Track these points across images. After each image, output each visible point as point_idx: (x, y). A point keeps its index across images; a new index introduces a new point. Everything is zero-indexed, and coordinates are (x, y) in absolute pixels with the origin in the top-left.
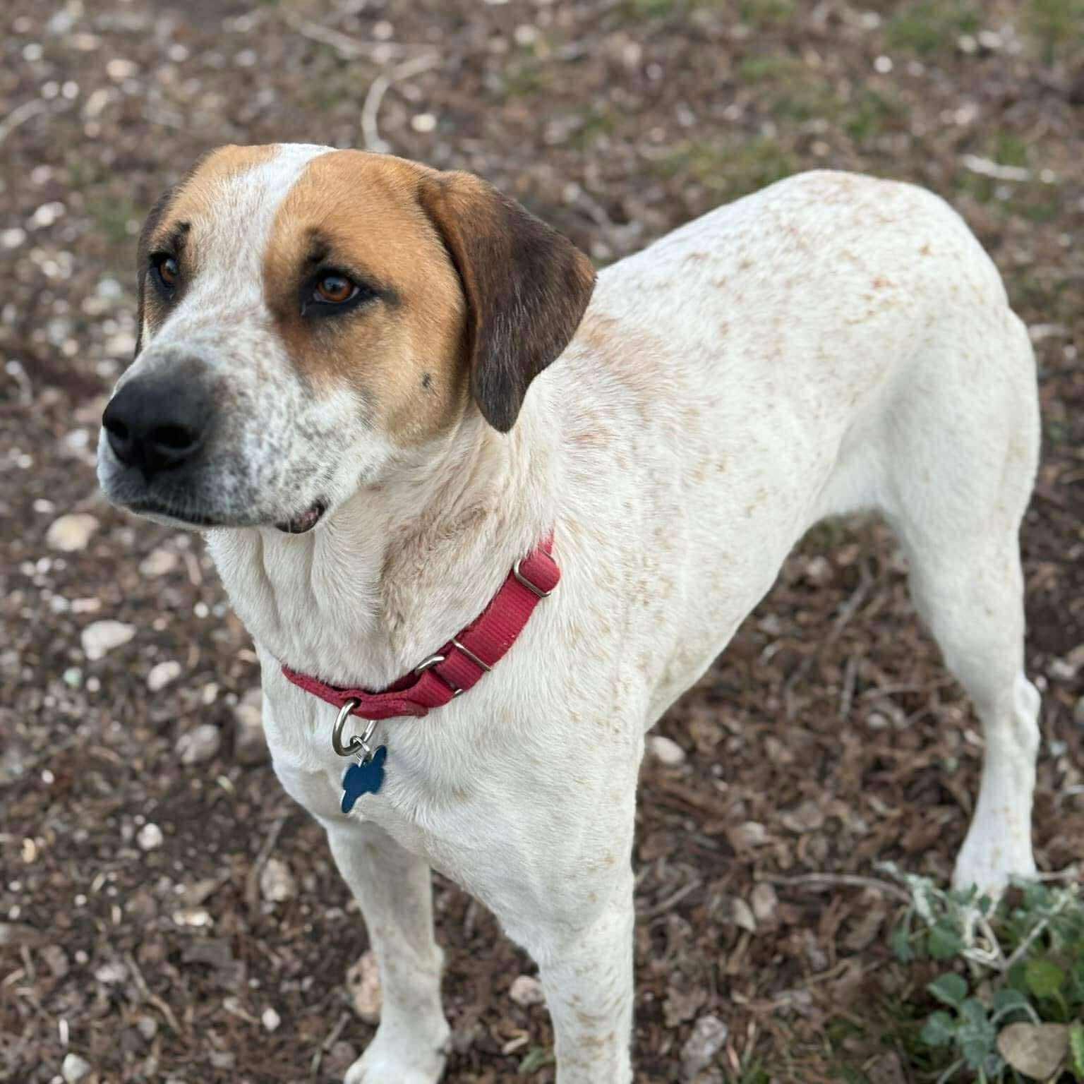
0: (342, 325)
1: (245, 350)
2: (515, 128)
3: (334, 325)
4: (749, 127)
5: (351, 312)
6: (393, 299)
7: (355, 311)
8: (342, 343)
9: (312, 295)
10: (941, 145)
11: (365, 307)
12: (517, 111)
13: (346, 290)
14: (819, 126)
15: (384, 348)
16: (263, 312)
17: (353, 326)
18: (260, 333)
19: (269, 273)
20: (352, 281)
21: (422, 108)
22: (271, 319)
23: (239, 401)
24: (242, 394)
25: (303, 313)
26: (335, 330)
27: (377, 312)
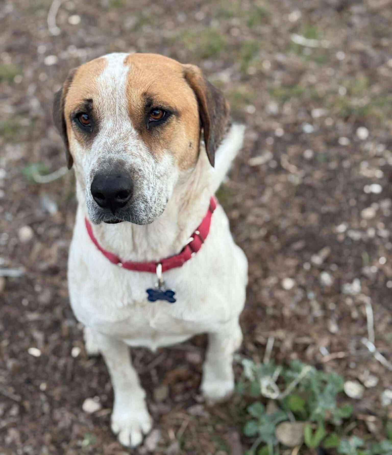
0: (162, 129)
1: (134, 150)
2: (111, 23)
3: (159, 129)
4: (207, 22)
5: (164, 123)
6: (178, 114)
7: (166, 122)
8: (162, 136)
9: (149, 120)
10: (284, 30)
11: (169, 119)
12: (112, 15)
13: (161, 114)
14: (235, 21)
15: (176, 134)
16: (134, 132)
17: (166, 128)
18: (136, 141)
19: (132, 115)
20: (163, 110)
21: (73, 13)
22: (138, 134)
23: (140, 173)
24: (140, 170)
25: (148, 128)
26: (160, 131)
27: (173, 120)
